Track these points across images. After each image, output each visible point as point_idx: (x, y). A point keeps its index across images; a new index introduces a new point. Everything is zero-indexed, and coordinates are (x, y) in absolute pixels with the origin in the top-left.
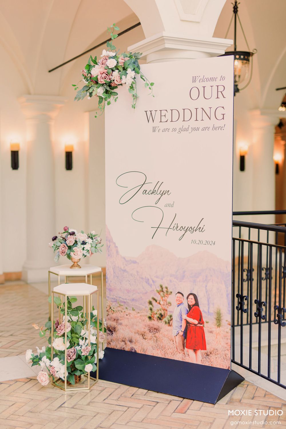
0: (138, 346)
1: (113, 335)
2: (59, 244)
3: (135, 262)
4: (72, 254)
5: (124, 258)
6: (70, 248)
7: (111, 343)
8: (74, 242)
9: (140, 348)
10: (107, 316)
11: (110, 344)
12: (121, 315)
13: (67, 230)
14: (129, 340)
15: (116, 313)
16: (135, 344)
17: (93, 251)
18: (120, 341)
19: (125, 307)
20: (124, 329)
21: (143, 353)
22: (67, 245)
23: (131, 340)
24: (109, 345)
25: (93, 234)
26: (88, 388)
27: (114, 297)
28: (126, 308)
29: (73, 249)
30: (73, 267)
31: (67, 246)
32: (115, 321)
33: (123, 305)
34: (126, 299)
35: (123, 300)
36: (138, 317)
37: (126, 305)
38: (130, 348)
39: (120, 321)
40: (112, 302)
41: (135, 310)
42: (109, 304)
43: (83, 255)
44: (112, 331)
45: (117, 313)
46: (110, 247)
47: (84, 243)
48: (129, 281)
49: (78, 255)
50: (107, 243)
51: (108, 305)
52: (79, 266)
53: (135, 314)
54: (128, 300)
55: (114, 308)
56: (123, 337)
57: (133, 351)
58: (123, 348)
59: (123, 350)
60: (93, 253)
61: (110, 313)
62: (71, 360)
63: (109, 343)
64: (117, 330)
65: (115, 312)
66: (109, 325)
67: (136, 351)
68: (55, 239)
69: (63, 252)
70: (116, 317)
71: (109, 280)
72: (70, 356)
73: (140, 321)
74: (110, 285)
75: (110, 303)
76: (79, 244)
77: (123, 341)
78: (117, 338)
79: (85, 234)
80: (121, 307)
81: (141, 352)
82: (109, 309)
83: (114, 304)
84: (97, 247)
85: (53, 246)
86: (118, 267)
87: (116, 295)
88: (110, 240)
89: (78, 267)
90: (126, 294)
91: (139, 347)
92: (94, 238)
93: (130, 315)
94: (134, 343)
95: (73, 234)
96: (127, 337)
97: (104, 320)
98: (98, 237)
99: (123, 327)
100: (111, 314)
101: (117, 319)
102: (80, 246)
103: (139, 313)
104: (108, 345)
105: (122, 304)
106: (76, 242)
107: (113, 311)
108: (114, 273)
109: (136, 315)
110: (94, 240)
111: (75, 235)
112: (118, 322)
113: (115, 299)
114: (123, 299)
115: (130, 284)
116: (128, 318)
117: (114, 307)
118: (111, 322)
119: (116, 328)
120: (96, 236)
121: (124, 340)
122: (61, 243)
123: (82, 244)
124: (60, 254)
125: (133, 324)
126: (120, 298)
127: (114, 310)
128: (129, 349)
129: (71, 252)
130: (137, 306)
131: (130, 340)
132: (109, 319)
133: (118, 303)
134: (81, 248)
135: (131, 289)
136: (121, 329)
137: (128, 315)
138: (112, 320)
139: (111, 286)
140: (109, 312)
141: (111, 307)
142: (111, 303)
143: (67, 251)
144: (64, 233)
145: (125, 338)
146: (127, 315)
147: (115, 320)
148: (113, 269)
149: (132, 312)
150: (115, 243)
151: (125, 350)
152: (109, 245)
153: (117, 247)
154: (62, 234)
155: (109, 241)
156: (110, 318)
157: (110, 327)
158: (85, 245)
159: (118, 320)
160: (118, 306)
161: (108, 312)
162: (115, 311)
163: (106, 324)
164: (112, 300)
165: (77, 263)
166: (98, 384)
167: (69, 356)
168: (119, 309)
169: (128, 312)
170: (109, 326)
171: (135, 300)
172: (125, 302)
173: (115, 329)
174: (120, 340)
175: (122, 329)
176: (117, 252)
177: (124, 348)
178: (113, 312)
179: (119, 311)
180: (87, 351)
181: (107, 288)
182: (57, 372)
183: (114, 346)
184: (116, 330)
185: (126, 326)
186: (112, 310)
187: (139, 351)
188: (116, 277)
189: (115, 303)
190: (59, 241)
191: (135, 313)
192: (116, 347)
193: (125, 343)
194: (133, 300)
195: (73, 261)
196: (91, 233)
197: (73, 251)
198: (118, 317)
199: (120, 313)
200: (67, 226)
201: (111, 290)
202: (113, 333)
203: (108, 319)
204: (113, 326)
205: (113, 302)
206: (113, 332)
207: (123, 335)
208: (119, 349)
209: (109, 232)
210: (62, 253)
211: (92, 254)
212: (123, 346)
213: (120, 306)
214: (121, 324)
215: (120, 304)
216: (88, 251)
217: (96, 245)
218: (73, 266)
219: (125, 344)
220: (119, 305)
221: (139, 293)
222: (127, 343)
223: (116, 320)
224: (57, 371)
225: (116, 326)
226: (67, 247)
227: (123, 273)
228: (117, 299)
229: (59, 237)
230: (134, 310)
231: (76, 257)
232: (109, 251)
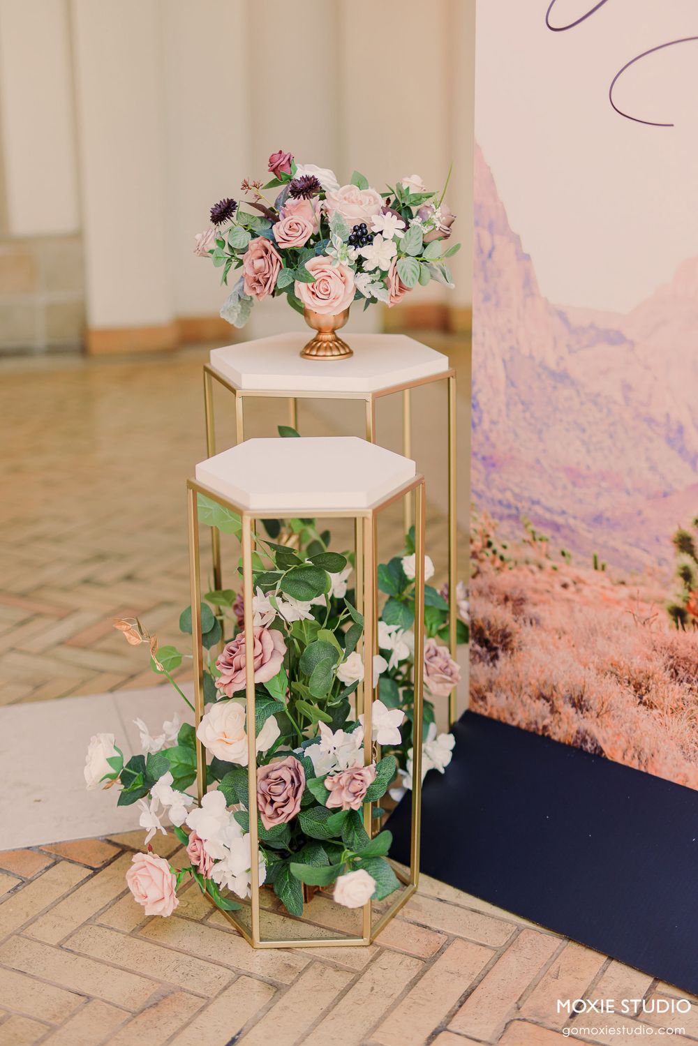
0: (610, 731)
1: (496, 662)
2: (242, 239)
3: (616, 338)
4: (302, 290)
5: (562, 315)
6: (292, 258)
7: (488, 695)
8: (311, 229)
9: (622, 743)
10: (474, 577)
11: (484, 698)
12: (536, 582)
13: (286, 171)
14: (571, 698)
15: (514, 571)
16: (598, 720)
17: (410, 275)
18: (530, 697)
19: (558, 551)
20: (551, 647)
21: (635, 765)
22: (275, 244)
23: (579, 701)
24: (481, 703)
25: (411, 192)
26: (365, 941)
27: (509, 495)
28: (563, 554)
29: (308, 265)
30: (314, 353)
31: (279, 250)
32: (510, 604)
33: (547, 540)
34: (563, 512)
35: (548, 516)
36: (618, 602)
37: (560, 541)
38: (573, 732)
39: (529, 609)
40: (497, 521)
41: (603, 568)
42: (482, 524)
43: (358, 295)
44: (495, 645)
45: (520, 570)
46: (496, 256)
47: (361, 237)
48: (584, 431)
49: (332, 296)
50: (479, 236)
51: (479, 528)
52: (344, 345)
53: (603, 587)
54: (575, 518)
55: (505, 547)
56: (543, 678)
57: (589, 747)
58: (541, 728)
59: (540, 733)
60: (406, 284)
61: (486, 566)
62: (277, 821)
63: (478, 694)
64: (515, 644)
65: (511, 564)
66: (479, 616)
67: (602, 751)
68: (223, 212)
69: (258, 282)
70: (515, 588)
71: (486, 419)
72: (272, 802)
73: (629, 620)
74: (487, 438)
75: (490, 524)
76: (337, 239)
77: (544, 698)
78: (516, 679)
79: (371, 191)
80: (540, 548)
81: (628, 758)
82: (483, 547)
83: (505, 527)
84: (426, 256)
85: (213, 246)
86: (531, 357)
87: (517, 490)
88: (495, 224)
89: (336, 353)
90: (565, 487)
91: (619, 735)
92: (418, 213)
93: (580, 586)
94: (594, 713)
95: (309, 188)
96: (563, 682)
97: (458, 591)
98: (433, 206)
99: (544, 635)
100: (493, 573)
101: (516, 595)
102: (340, 252)
103: (623, 583)
104: (474, 700)
105: (546, 533)
106: (324, 226)
107: (502, 558)
108: (511, 383)
109: (609, 594)
110: (416, 222)
111: (323, 198)
112: (522, 611)
113: (509, 506)
114: (549, 510)
115: (583, 442)
116: (569, 600)
117: (506, 543)
118: (490, 606)
119: (510, 635)
120: (428, 202)
121: (547, 692)
122: (254, 235)
123: (351, 242)
124: (246, 289)
125: (593, 631)
126: (534, 502)
127: (506, 554)
128: (567, 733)
129: (296, 281)
130: (616, 550)
131: (576, 695)
132: (480, 593)
133: (526, 526)
134: (346, 263)
135: (588, 468)
136: (533, 641)
137: (572, 588)
138: (495, 597)
139: (493, 446)
140: (482, 561)
141: (491, 539)
142: (493, 521)
143: (278, 276)
144: (274, 183)
145: (554, 688)
146: (565, 586)
147: (506, 599)
148: (504, 361)
149: (587, 573)
150: (516, 240)
151: (549, 737)
152: (487, 247)
153: (527, 257)
154: (261, 192)
155: (491, 227)
156: (486, 590)
157: (485, 626)
158: (366, 247)
159: (521, 601)
160: (524, 541)
161: (475, 562)
162: (509, 561)
163: (469, 612)
164: (498, 509)
165: (333, 332)
166: (418, 908)
167: (269, 799)
168: (529, 553)
169: (569, 572)
170: (481, 623)
171: (608, 520)
172: (557, 527)
173: (508, 640)
174: (528, 690)
175: (542, 643)
176: (528, 282)
177: (545, 728)
178: (498, 563)
179: (527, 562)
180: (352, 789)
181: (475, 454)
182: (217, 861)
183: (503, 711)
184: (510, 646)
185: (561, 633)
186: (494, 552)
187: (615, 753)
188: (520, 407)
189: (512, 523)
190: (246, 227)
191: (607, 583)
192: (508, 716)
193: (552, 706)
194: (598, 519)
195: (314, 325)
196: (399, 186)
197: (306, 278)
198: (522, 591)
199: (532, 572)
200: (285, 152)
201: (493, 465)
202: (495, 657)
203: (475, 593)
204: (500, 627)
205: (501, 518)
206: (500, 653)
207: (542, 672)
208: (523, 726)
209: (492, 181)
210: (255, 284)
211: (400, 291)
212: (544, 718)
213: (534, 539)
214: (534, 622)
215: (533, 533)
216: (384, 274)
217: (425, 246)
218: (312, 348)
219: (553, 711)
220: (529, 537)
221: (628, 493)
222: (560, 710)
223: (516, 602)
224: (215, 857)
225: (516, 626)
226: (276, 255)
227: (555, 388)
228: (519, 505)
229: (243, 207)
230: (599, 566)
231: (320, 307)
232: (486, 280)
